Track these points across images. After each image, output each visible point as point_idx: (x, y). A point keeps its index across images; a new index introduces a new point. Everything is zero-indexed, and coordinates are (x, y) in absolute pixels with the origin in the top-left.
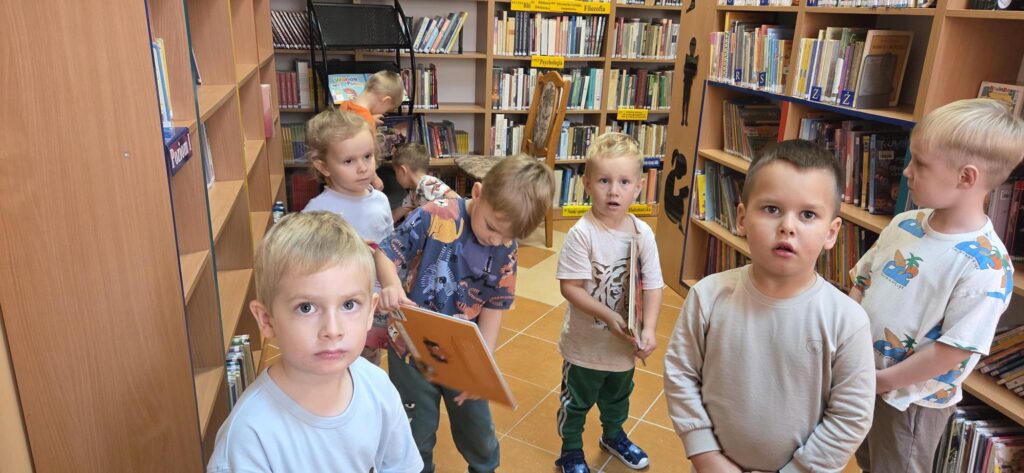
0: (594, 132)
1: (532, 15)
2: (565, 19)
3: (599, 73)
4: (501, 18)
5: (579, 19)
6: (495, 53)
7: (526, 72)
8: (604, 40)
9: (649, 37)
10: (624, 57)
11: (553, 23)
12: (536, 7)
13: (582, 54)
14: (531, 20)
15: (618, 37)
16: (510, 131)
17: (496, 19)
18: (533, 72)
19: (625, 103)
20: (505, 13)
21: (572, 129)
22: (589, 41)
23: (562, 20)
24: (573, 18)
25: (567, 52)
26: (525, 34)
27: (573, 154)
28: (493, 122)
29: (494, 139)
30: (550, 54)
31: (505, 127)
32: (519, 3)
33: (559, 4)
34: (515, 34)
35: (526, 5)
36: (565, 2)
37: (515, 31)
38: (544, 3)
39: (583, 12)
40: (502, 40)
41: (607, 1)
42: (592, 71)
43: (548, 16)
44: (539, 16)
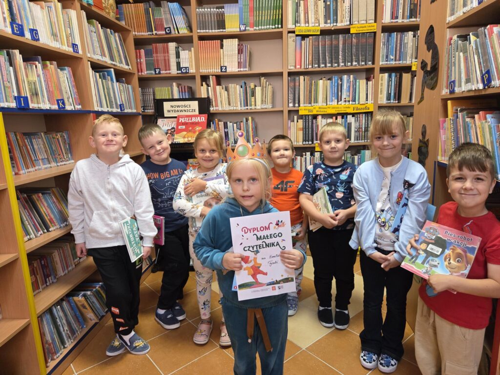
1: (315, 117)
2: (339, 118)
3: (368, 152)
4: (293, 120)
5: (349, 116)
7: (312, 154)
12: (317, 111)
13: (353, 141)
14: (315, 120)
17: (290, 121)
20: (296, 117)
22: (358, 130)
23: (336, 119)
24: (345, 116)
26: (310, 130)
32: (305, 110)
33: (334, 108)
34: (303, 130)
35: (310, 111)
36: (337, 106)
37: (303, 128)
38: (322, 108)
39: (352, 112)
40: (294, 135)
41: (370, 101)
42: (363, 152)
43: (327, 116)
44: (320, 117)
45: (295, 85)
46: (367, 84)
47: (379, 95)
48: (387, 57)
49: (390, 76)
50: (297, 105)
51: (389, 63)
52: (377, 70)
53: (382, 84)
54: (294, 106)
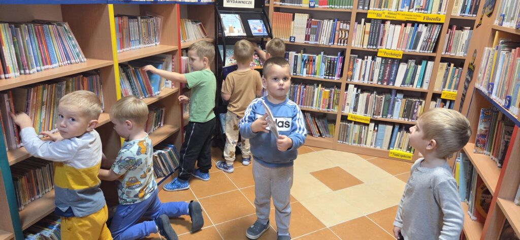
0: (421, 104)
2: (409, 26)
3: (430, 64)
4: (360, 23)
5: (421, 25)
6: (353, 45)
7: (373, 59)
8: (437, 41)
10: (453, 54)
11: (398, 28)
12: (386, 16)
13: (418, 50)
14: (382, 25)
15: (449, 40)
16: (357, 96)
17: (356, 23)
18: (379, 60)
19: (449, 88)
20: (363, 20)
21: (404, 100)
22: (427, 40)
23: (405, 26)
25: (406, 48)
26: (377, 34)
27: (403, 117)
28: (347, 89)
29: (346, 100)
30: (392, 49)
31: (355, 93)
32: (374, 13)
33: (404, 15)
34: (370, 34)
35: (378, 15)
36: (409, 13)
37: (370, 32)
38: (392, 14)
39: (422, 21)
40: (359, 38)
41: (443, 12)
42: (424, 63)
43: (395, 22)
44: (389, 23)
47: (454, 7)
50: (366, 8)
54: (363, 9)
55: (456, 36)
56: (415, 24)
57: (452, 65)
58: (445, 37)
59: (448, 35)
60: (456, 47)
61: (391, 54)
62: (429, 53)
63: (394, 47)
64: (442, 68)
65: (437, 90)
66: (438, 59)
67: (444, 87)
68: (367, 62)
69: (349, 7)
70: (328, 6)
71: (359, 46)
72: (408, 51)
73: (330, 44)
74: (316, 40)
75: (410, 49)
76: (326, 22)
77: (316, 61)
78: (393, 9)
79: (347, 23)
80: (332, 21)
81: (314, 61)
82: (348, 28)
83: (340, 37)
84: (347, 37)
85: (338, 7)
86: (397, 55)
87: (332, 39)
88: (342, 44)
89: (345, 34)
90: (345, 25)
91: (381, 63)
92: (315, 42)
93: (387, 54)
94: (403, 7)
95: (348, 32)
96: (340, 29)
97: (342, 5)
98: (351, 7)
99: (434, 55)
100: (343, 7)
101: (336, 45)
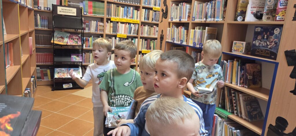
2: (127, 24)
3: (136, 39)
5: (131, 24)
6: (106, 33)
7: (115, 39)
8: (138, 31)
9: (150, 31)
10: (143, 35)
11: (123, 25)
12: (118, 20)
13: (132, 34)
14: (117, 24)
15: (142, 30)
17: (107, 23)
18: (117, 39)
19: (144, 49)
20: (109, 21)
22: (134, 30)
23: (126, 24)
25: (127, 33)
26: (115, 28)
32: (113, 19)
33: (125, 20)
34: (113, 28)
35: (115, 19)
36: (127, 19)
38: (121, 19)
39: (132, 22)
40: (108, 29)
41: (138, 19)
42: (134, 39)
43: (122, 23)
44: (119, 23)
45: (109, 7)
46: (137, 12)
47: (142, 18)
48: (145, 3)
49: (145, 11)
50: (110, 16)
51: (145, 5)
52: (141, 8)
53: (143, 13)
54: (109, 17)
55: (144, 28)
56: (129, 23)
57: (144, 40)
58: (140, 29)
59: (141, 28)
60: (144, 32)
61: (122, 36)
62: (135, 35)
63: (123, 33)
64: (141, 41)
65: (140, 50)
66: (139, 38)
67: (142, 48)
68: (113, 40)
69: (102, 15)
70: (93, 15)
71: (109, 33)
72: (128, 35)
73: (96, 32)
74: (89, 30)
75: (129, 33)
76: (93, 22)
77: (90, 40)
78: (121, 17)
79: (102, 23)
80: (95, 22)
81: (89, 40)
82: (103, 25)
83: (100, 29)
84: (103, 29)
85: (98, 15)
86: (125, 36)
87: (96, 30)
88: (101, 32)
89: (102, 27)
90: (101, 23)
91: (119, 40)
92: (89, 31)
93: (121, 36)
94: (124, 17)
95: (103, 26)
96: (100, 25)
97: (100, 14)
98: (104, 15)
99: (137, 36)
100: (100, 15)
101: (99, 32)
